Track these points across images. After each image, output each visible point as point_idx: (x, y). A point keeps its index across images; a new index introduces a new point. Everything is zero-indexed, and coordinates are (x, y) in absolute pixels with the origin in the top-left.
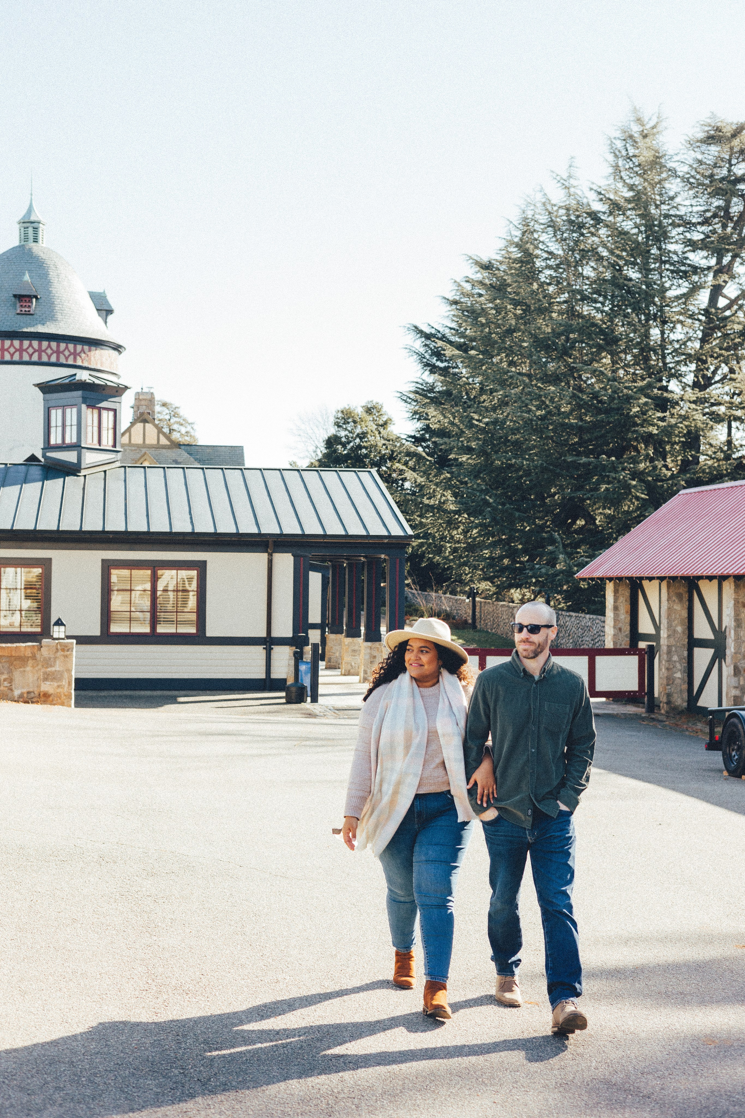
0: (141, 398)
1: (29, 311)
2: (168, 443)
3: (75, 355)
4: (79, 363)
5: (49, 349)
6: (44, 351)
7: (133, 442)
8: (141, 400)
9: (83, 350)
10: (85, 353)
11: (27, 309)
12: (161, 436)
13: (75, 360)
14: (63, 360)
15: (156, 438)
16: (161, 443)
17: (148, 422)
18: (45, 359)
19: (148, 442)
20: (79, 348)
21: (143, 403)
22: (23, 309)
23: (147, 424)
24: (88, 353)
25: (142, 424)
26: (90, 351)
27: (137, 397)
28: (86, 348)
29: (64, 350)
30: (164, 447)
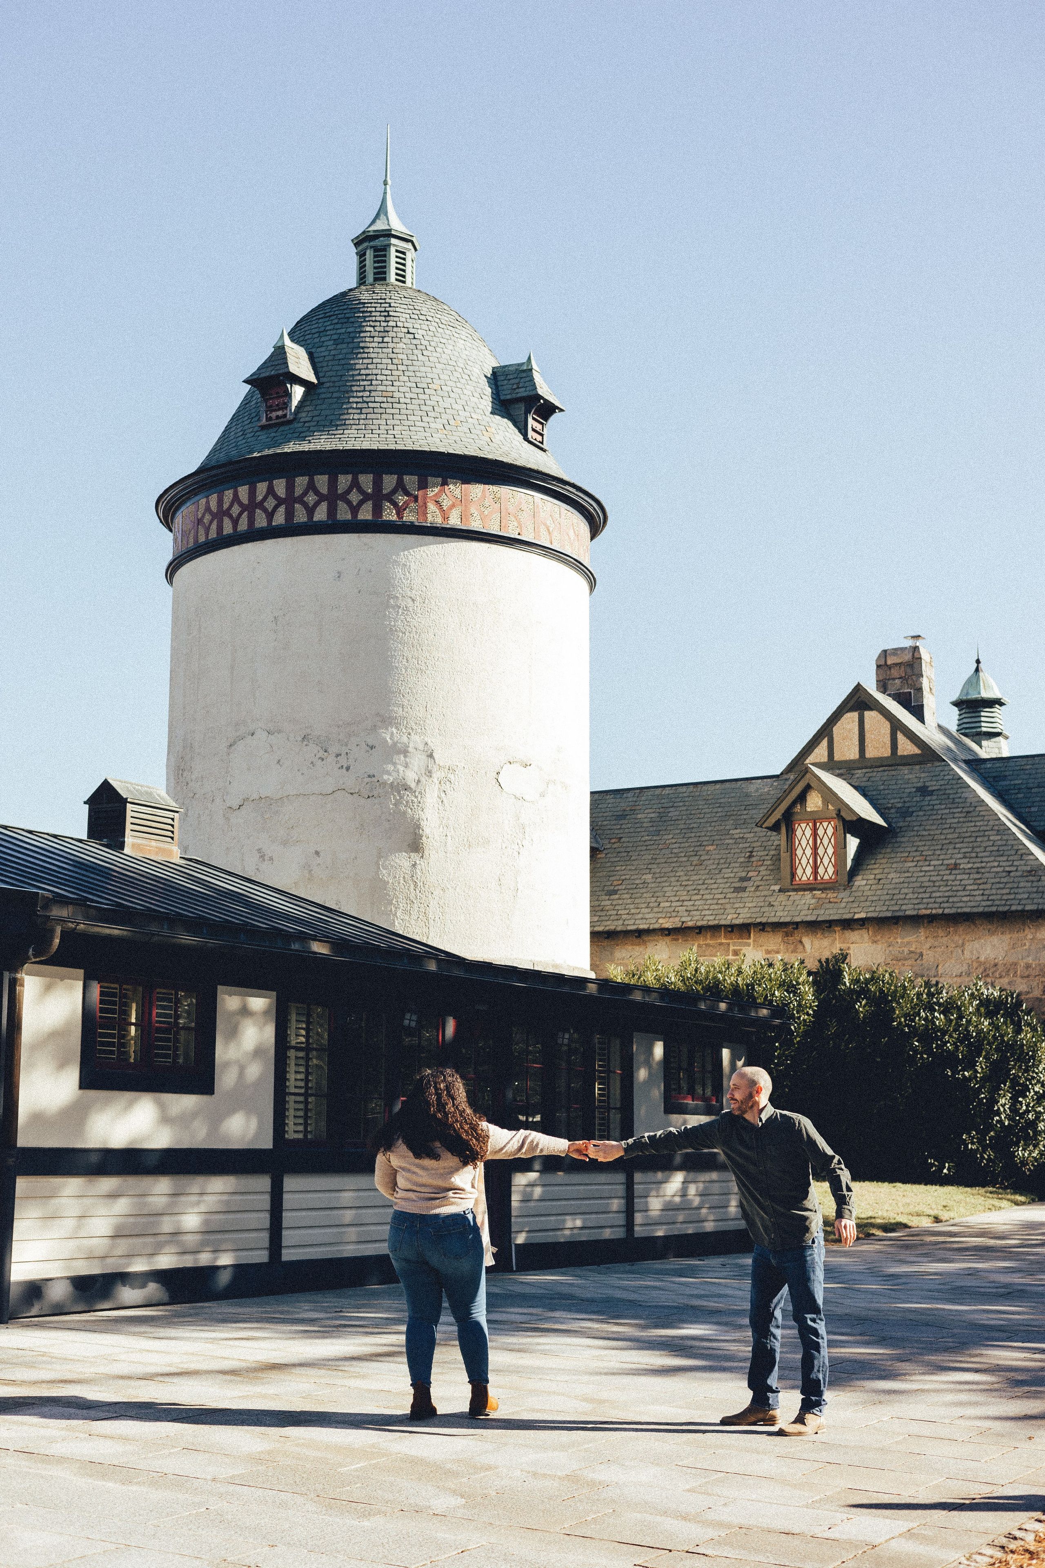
0: (889, 662)
1: (285, 416)
2: (917, 751)
3: (378, 498)
4: (390, 515)
5: (311, 493)
6: (301, 500)
7: (837, 757)
8: (890, 667)
9: (401, 486)
10: (407, 493)
11: (280, 413)
12: (900, 736)
13: (378, 510)
14: (344, 514)
15: (887, 740)
16: (900, 753)
17: (870, 709)
18: (301, 516)
19: (870, 753)
20: (389, 481)
21: (895, 673)
22: (274, 415)
23: (867, 714)
24: (420, 493)
25: (855, 715)
26: (423, 485)
27: (882, 663)
28: (411, 481)
29: (349, 491)
30: (909, 761)
